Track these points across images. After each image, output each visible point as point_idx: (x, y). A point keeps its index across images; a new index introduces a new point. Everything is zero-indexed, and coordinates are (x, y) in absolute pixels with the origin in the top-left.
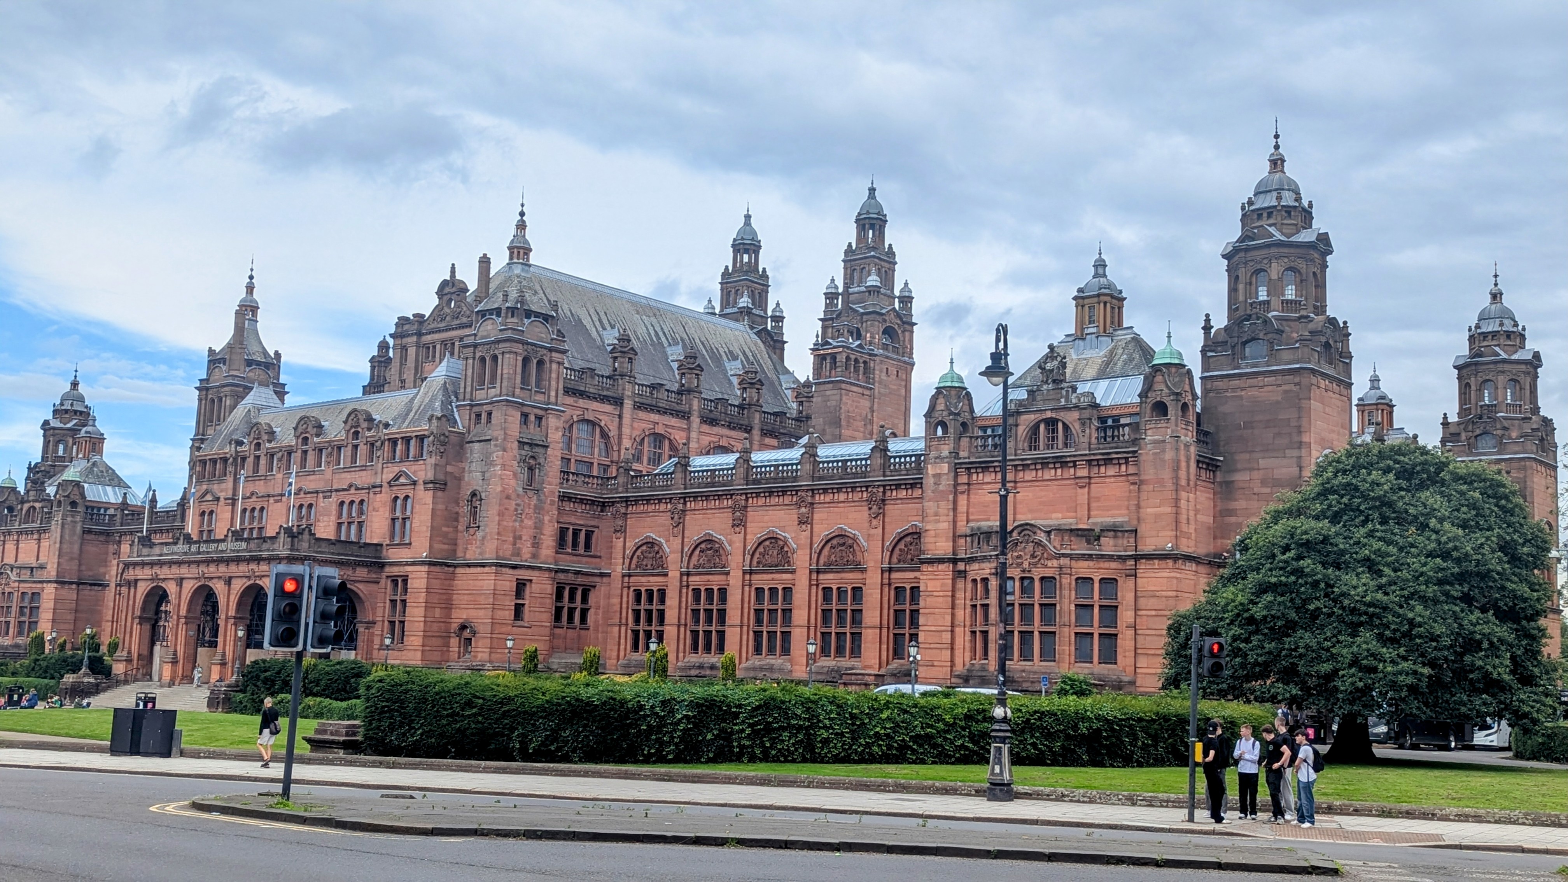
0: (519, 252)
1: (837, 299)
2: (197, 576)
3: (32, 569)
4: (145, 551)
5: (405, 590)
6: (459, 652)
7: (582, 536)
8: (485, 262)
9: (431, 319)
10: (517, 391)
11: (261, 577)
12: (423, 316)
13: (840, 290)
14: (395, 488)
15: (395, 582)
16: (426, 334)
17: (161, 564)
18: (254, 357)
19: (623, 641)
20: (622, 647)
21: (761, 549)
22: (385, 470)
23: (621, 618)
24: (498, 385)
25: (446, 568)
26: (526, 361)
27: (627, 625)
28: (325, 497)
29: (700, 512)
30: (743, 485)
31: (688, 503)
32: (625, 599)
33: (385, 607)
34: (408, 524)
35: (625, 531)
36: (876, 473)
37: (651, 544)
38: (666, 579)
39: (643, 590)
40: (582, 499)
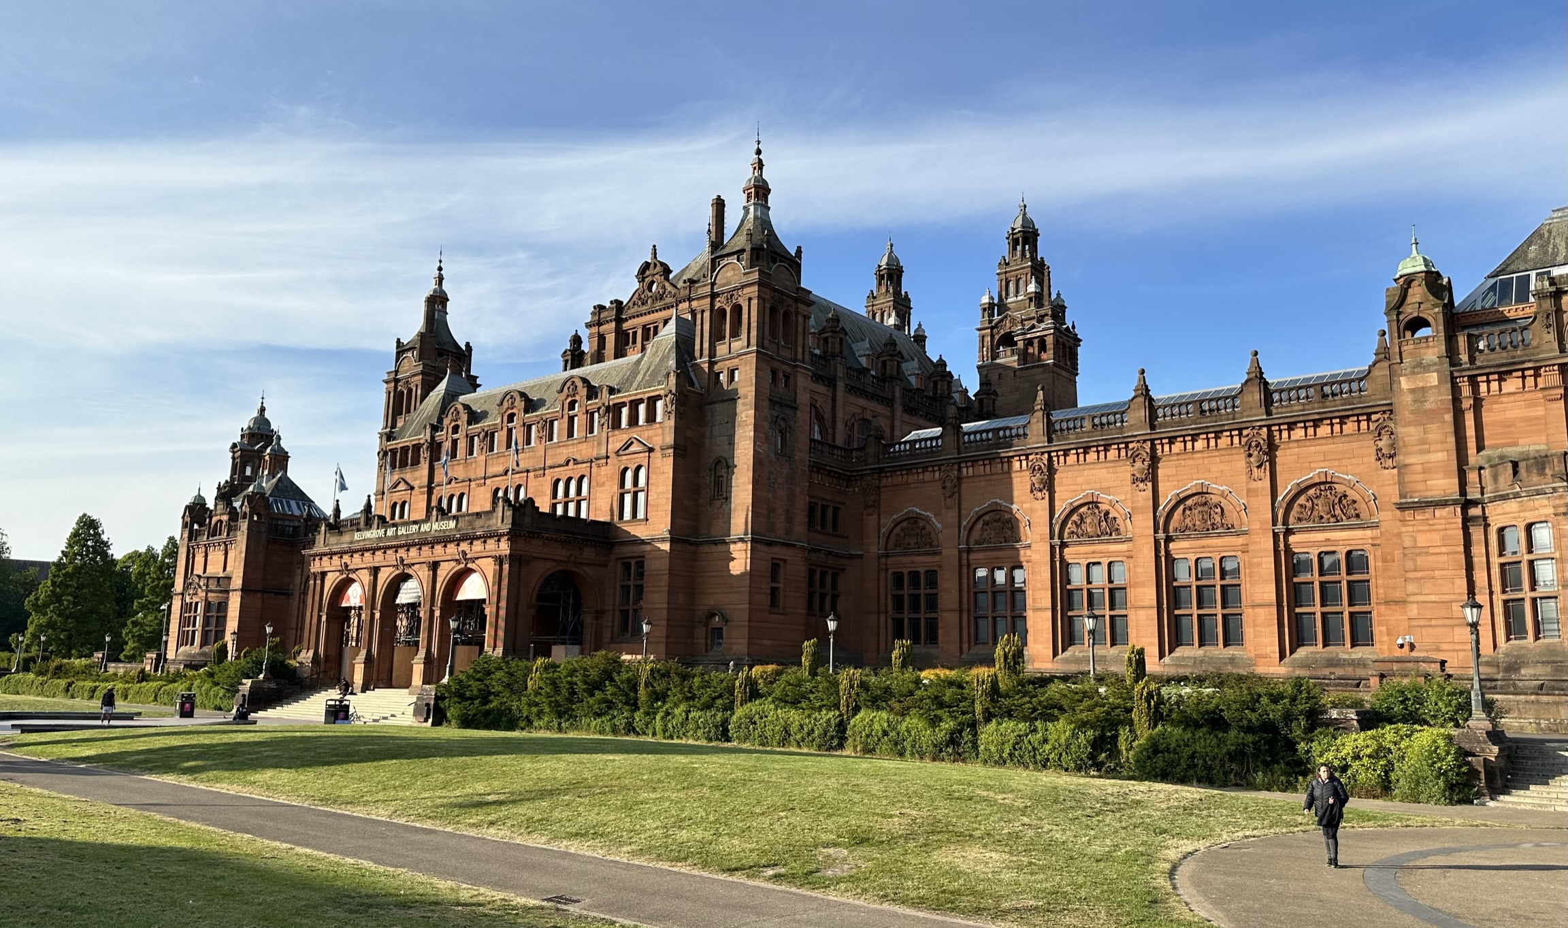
0: (757, 192)
1: (993, 309)
2: (395, 562)
3: (219, 579)
4: (333, 540)
5: (641, 575)
6: (706, 645)
7: (830, 512)
8: (719, 205)
9: (631, 304)
11: (473, 560)
12: (622, 303)
14: (625, 457)
15: (627, 567)
16: (626, 319)
17: (352, 552)
18: (445, 347)
19: (882, 631)
20: (882, 638)
21: (1075, 517)
22: (610, 440)
23: (879, 605)
24: (744, 336)
25: (688, 547)
26: (773, 310)
27: (887, 612)
28: (536, 476)
29: (982, 478)
30: (1044, 442)
31: (964, 470)
32: (882, 584)
33: (615, 594)
34: (641, 498)
35: (879, 507)
36: (1254, 411)
37: (913, 519)
38: (937, 558)
39: (905, 571)
40: (829, 471)
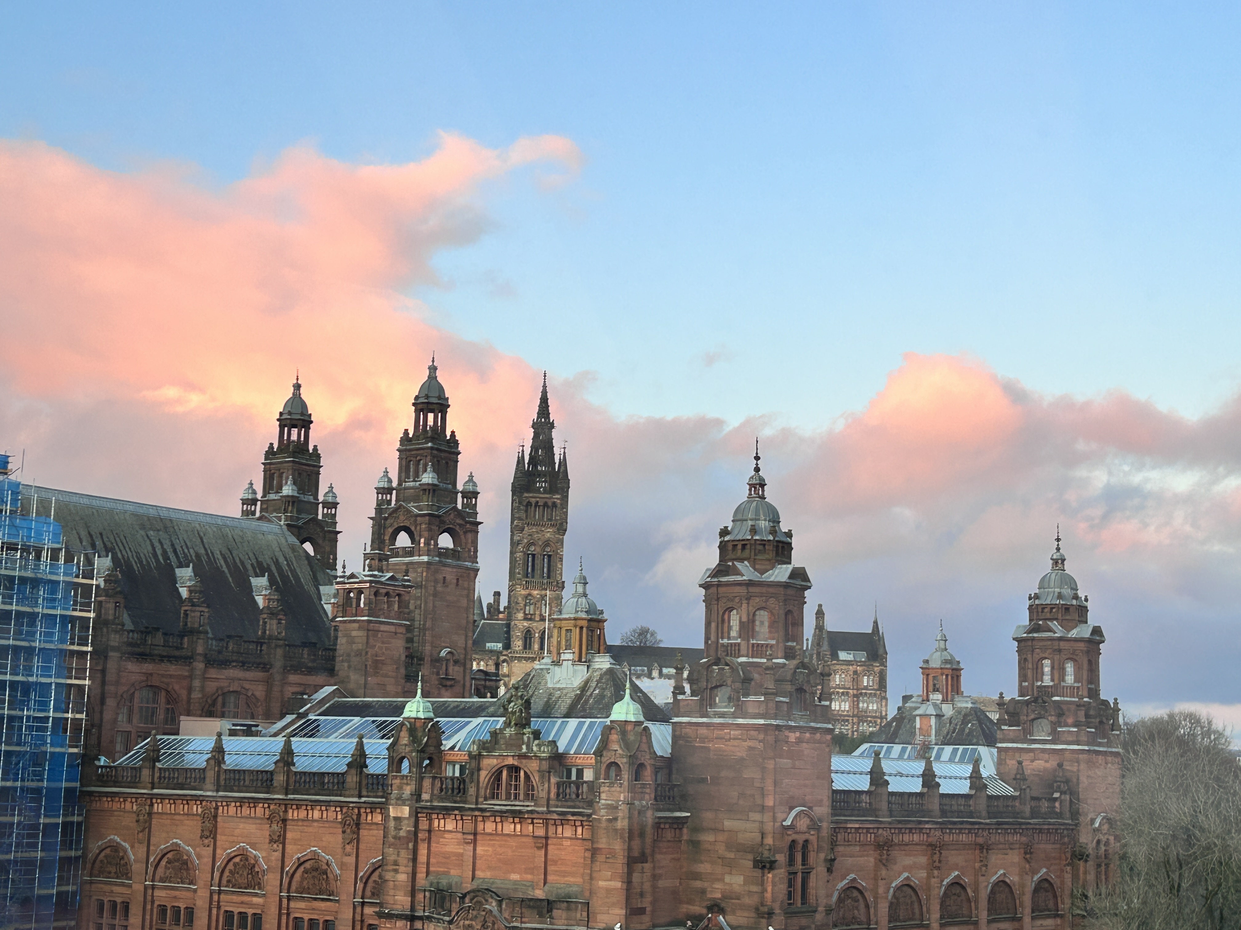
1: (391, 495)
21: (231, 866)
36: (352, 792)
37: (114, 848)
38: (130, 891)
39: (106, 900)
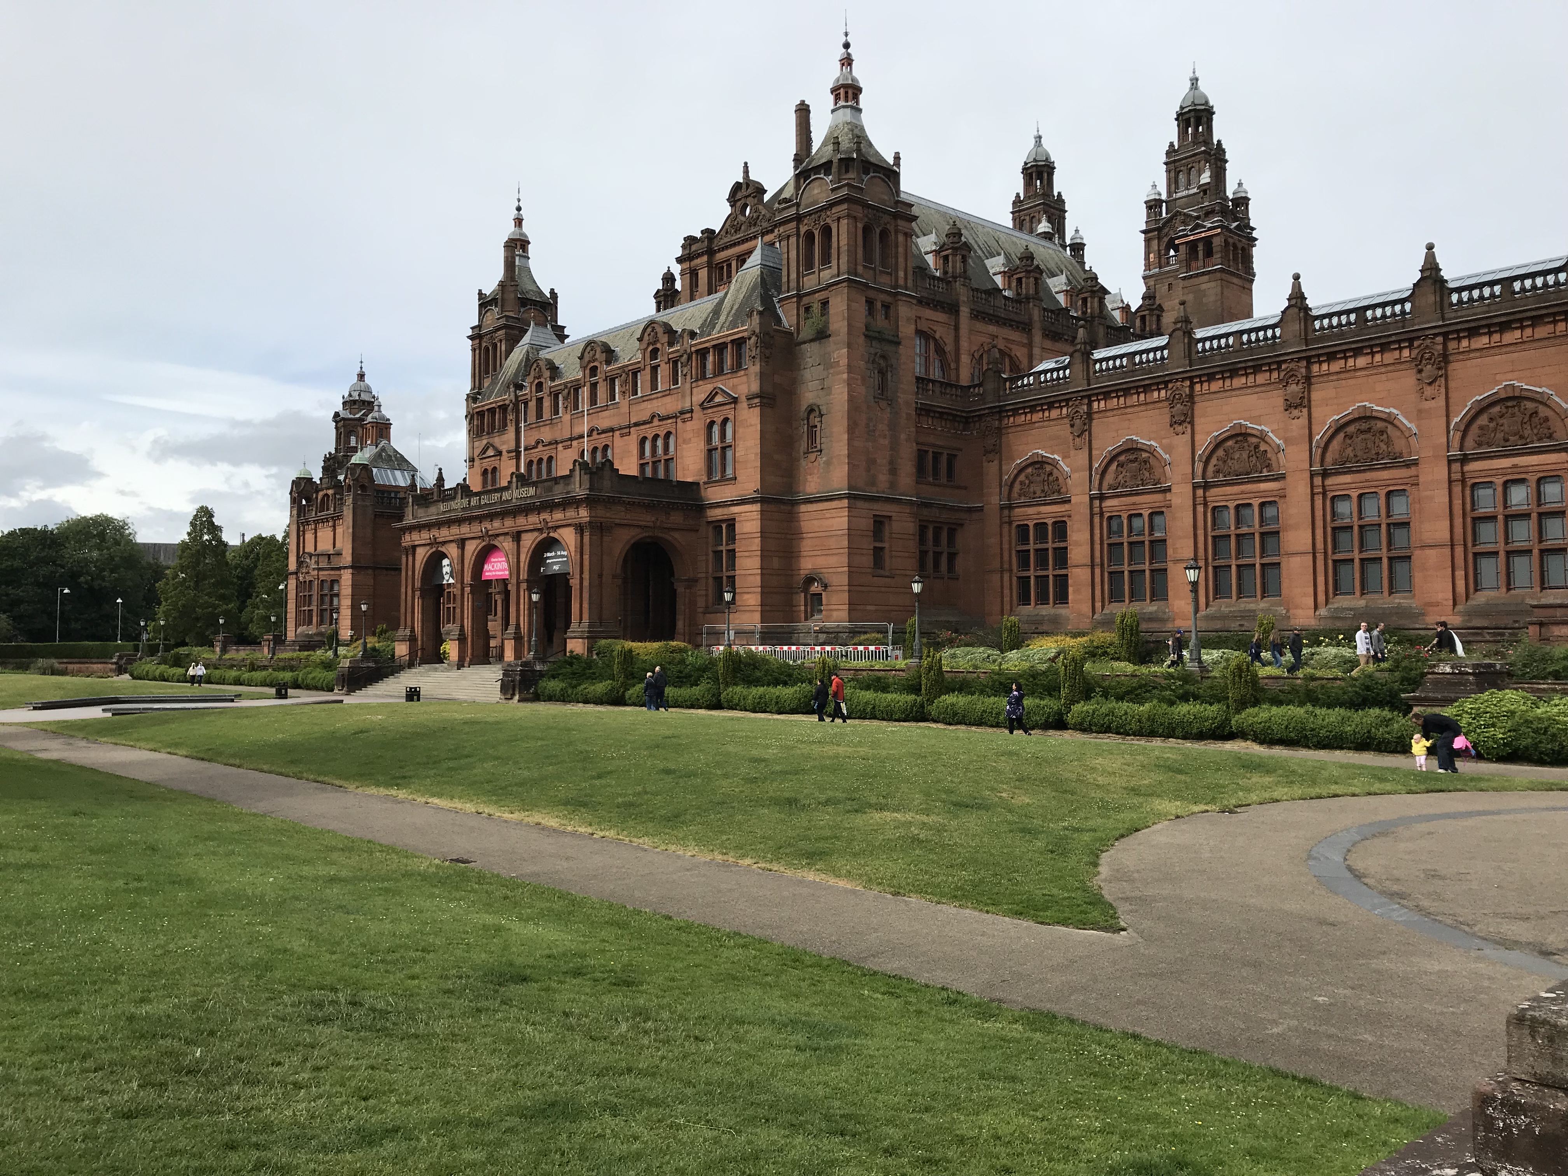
0: (846, 93)
1: (1161, 207)
2: (480, 534)
3: (329, 555)
4: (421, 512)
5: (732, 538)
6: (806, 611)
7: (944, 459)
8: (803, 111)
9: (723, 233)
10: (860, 269)
11: (555, 529)
12: (713, 231)
13: (1164, 197)
14: (710, 411)
15: (718, 529)
16: (719, 250)
17: (439, 524)
18: (528, 296)
19: (1006, 592)
20: (1007, 599)
22: (695, 390)
23: (1002, 562)
24: (834, 263)
25: (782, 507)
26: (867, 230)
27: (1011, 571)
28: (622, 436)
29: (1115, 412)
30: (1185, 367)
31: (1095, 405)
32: (1006, 539)
33: (707, 561)
34: (729, 453)
35: (1000, 451)
37: (1039, 463)
38: (1067, 507)
39: (1031, 524)
40: (941, 413)
